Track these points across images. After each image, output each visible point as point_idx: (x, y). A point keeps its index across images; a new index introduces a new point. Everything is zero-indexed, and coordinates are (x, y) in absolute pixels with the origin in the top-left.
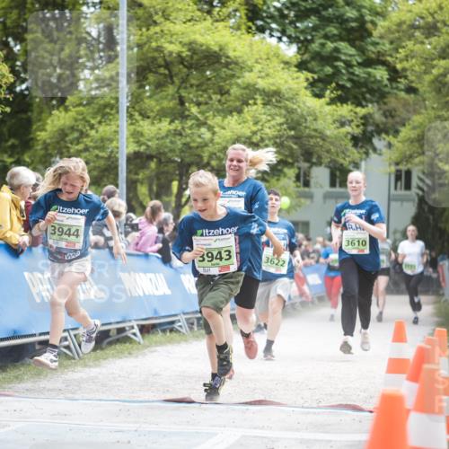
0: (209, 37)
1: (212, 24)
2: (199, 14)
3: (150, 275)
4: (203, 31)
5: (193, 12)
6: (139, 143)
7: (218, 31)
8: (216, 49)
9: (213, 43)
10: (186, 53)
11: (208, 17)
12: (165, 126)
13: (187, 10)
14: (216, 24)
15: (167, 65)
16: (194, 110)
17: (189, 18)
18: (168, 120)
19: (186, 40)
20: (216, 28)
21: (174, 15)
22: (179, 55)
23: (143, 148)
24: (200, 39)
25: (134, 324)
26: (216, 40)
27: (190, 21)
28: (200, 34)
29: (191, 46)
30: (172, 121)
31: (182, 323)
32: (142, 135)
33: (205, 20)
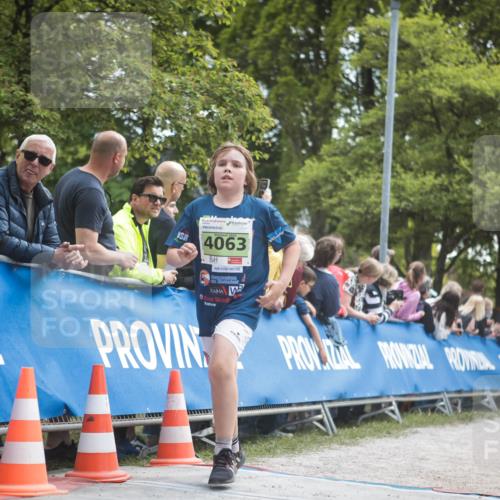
0: (484, 82)
1: (488, 67)
2: (474, 55)
3: (412, 346)
4: (477, 75)
5: (467, 53)
6: (399, 198)
7: (495, 75)
8: (492, 95)
9: (488, 88)
10: (457, 99)
11: (484, 60)
12: (430, 180)
13: (460, 51)
14: (492, 67)
15: (434, 112)
16: (464, 163)
17: (461, 60)
18: (434, 173)
19: (458, 84)
20: (492, 71)
21: (445, 56)
22: (449, 101)
23: (403, 204)
24: (474, 84)
25: (393, 400)
26: (493, 84)
27: (462, 63)
28: (474, 78)
29: (464, 91)
30: (437, 176)
31: (444, 402)
32: (403, 189)
33: (480, 61)
